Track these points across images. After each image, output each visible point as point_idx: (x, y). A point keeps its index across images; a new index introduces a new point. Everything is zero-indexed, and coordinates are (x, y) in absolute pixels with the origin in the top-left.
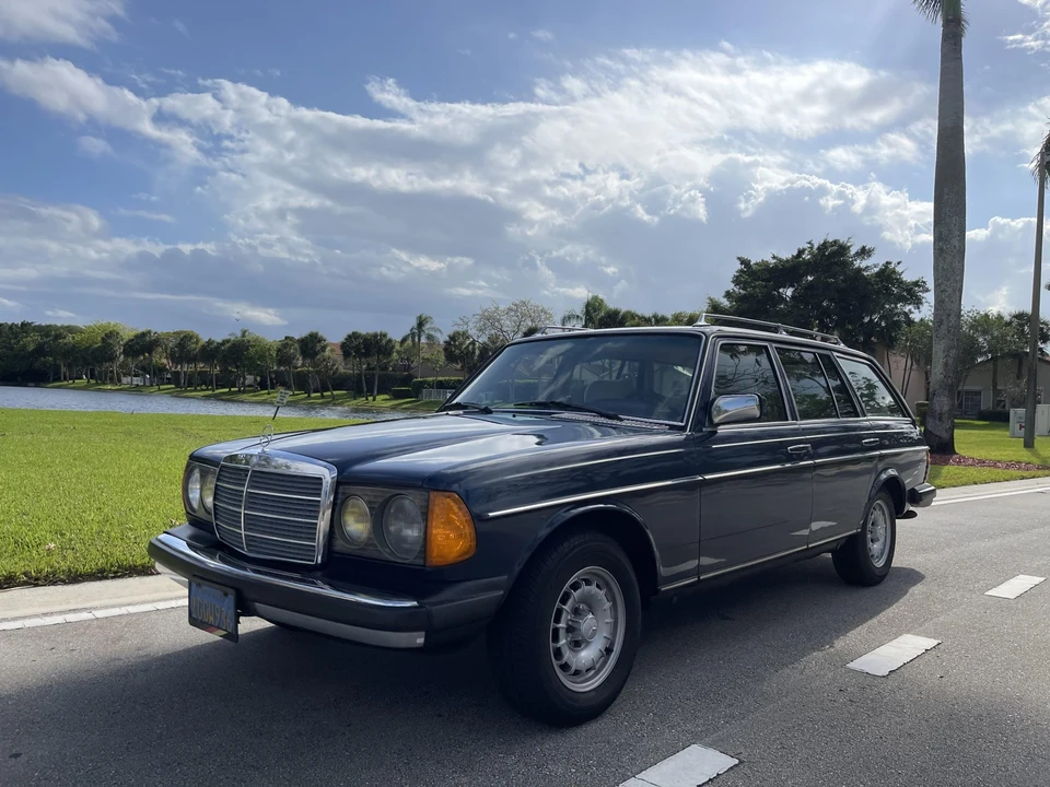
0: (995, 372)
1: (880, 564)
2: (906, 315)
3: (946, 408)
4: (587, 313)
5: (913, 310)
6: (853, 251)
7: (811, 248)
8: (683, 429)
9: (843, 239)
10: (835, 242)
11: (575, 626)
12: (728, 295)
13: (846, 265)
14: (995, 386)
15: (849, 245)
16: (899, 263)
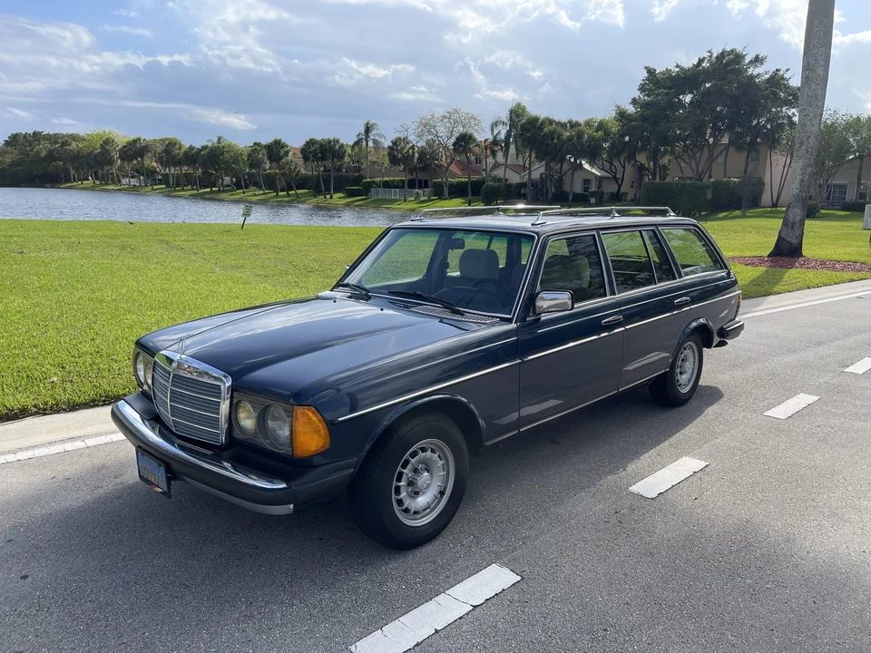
0: (861, 168)
1: (685, 390)
2: (789, 117)
3: (798, 219)
4: (511, 119)
6: (747, 59)
7: (710, 56)
8: (509, 321)
9: (739, 49)
10: (732, 51)
11: (414, 481)
12: (634, 102)
13: (741, 72)
14: (859, 179)
15: (744, 53)
16: (787, 70)
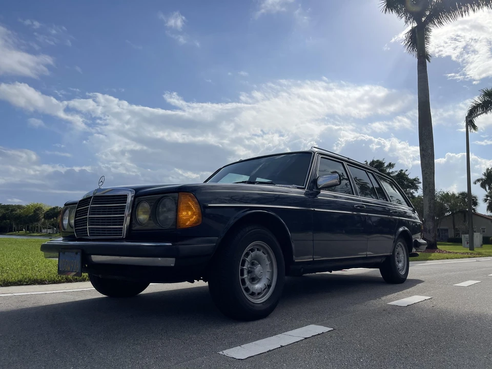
0: (453, 221)
1: (403, 273)
2: (411, 194)
3: (431, 227)
5: (414, 192)
6: (386, 165)
8: (304, 189)
9: (381, 160)
10: (378, 161)
11: (252, 270)
13: (383, 171)
14: (454, 226)
15: (384, 162)
16: (406, 170)
